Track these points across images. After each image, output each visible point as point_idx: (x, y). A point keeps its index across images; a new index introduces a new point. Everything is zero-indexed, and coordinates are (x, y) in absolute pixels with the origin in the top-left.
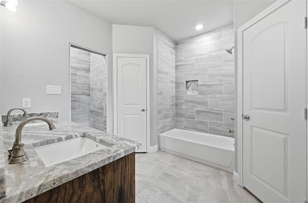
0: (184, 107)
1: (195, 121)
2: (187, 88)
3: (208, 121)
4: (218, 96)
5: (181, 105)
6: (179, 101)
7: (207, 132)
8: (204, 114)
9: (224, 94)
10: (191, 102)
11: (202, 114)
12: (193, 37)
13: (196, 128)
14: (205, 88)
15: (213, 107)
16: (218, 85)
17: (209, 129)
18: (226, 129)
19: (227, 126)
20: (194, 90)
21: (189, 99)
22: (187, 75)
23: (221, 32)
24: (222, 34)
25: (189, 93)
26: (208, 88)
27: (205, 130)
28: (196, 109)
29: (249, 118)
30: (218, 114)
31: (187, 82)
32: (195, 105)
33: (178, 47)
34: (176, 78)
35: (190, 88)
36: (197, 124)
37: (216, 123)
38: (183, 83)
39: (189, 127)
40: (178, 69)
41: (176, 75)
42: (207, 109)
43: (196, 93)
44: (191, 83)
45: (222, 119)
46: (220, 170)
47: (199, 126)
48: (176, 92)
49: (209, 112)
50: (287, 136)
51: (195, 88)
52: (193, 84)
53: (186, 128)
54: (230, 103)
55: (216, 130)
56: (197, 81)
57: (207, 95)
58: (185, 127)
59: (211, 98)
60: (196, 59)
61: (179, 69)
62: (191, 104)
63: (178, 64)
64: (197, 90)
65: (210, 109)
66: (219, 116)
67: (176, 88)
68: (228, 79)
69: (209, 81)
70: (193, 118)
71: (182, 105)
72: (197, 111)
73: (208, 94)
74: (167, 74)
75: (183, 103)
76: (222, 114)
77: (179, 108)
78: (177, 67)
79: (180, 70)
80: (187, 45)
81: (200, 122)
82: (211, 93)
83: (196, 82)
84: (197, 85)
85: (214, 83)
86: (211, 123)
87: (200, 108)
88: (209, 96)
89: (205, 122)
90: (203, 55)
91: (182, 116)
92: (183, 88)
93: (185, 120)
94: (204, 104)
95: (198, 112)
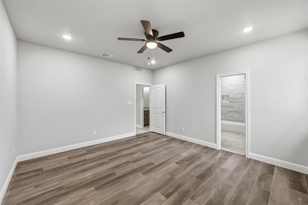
2: (223, 99)
4: (239, 104)
7: (234, 121)
8: (232, 113)
9: (243, 103)
13: (228, 119)
14: (233, 100)
16: (240, 98)
21: (224, 105)
25: (224, 101)
26: (235, 100)
27: (233, 120)
28: (228, 110)
31: (223, 96)
32: (228, 108)
35: (225, 99)
36: (228, 117)
37: (239, 117)
39: (224, 119)
42: (234, 110)
43: (228, 102)
45: (242, 115)
51: (227, 99)
52: (226, 97)
55: (239, 120)
56: (229, 96)
62: (225, 107)
65: (236, 110)
66: (240, 113)
69: (235, 96)
70: (226, 114)
72: (228, 111)
81: (230, 116)
84: (229, 98)
85: (238, 98)
86: (236, 117)
87: (230, 109)
88: (235, 103)
89: (232, 116)
94: (233, 107)
95: (229, 112)
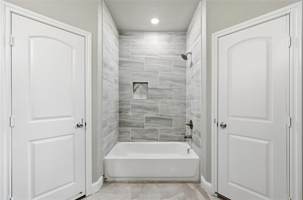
0: (130, 114)
1: (144, 129)
2: (134, 91)
3: (159, 128)
4: (168, 101)
5: (126, 112)
6: (124, 107)
7: (158, 140)
8: (155, 121)
9: (174, 99)
10: (140, 108)
11: (152, 121)
12: (143, 31)
13: (145, 138)
14: (155, 92)
15: (164, 113)
16: (169, 89)
17: (160, 137)
18: (176, 134)
19: (177, 131)
20: (142, 94)
22: (134, 75)
23: (171, 36)
24: (172, 38)
25: (136, 96)
26: (160, 92)
27: (156, 138)
28: (146, 115)
29: (225, 126)
30: (169, 119)
31: (134, 83)
32: (145, 111)
33: (123, 39)
34: (119, 77)
35: (138, 91)
36: (146, 133)
37: (166, 129)
38: (130, 85)
39: (137, 138)
40: (122, 66)
41: (119, 73)
42: (157, 115)
43: (145, 97)
44: (139, 85)
45: (172, 125)
46: (188, 183)
47: (148, 135)
48: (120, 95)
49: (160, 118)
50: (269, 142)
51: (143, 91)
52: (141, 86)
53: (133, 139)
54: (179, 109)
55: (167, 137)
56: (147, 83)
57: (157, 100)
58: (131, 139)
59: (161, 103)
60: (146, 58)
61: (125, 66)
62: (139, 110)
63: (122, 59)
64: (146, 94)
65: (161, 115)
66: (170, 121)
67: (119, 90)
68: (178, 84)
69: (160, 85)
70: (142, 126)
71: (128, 111)
72: (146, 118)
73: (159, 98)
74: (112, 69)
75: (129, 109)
76: (172, 119)
77: (124, 115)
78: (121, 63)
79: (125, 68)
80: (135, 38)
81: (150, 130)
82: (162, 98)
83: (145, 85)
84: (147, 88)
85: (165, 88)
86: (162, 130)
87: (150, 114)
88: (160, 101)
89: (155, 130)
90: (154, 55)
91: (128, 125)
92: (129, 91)
93: (132, 130)
94: (155, 109)
95: (148, 119)
